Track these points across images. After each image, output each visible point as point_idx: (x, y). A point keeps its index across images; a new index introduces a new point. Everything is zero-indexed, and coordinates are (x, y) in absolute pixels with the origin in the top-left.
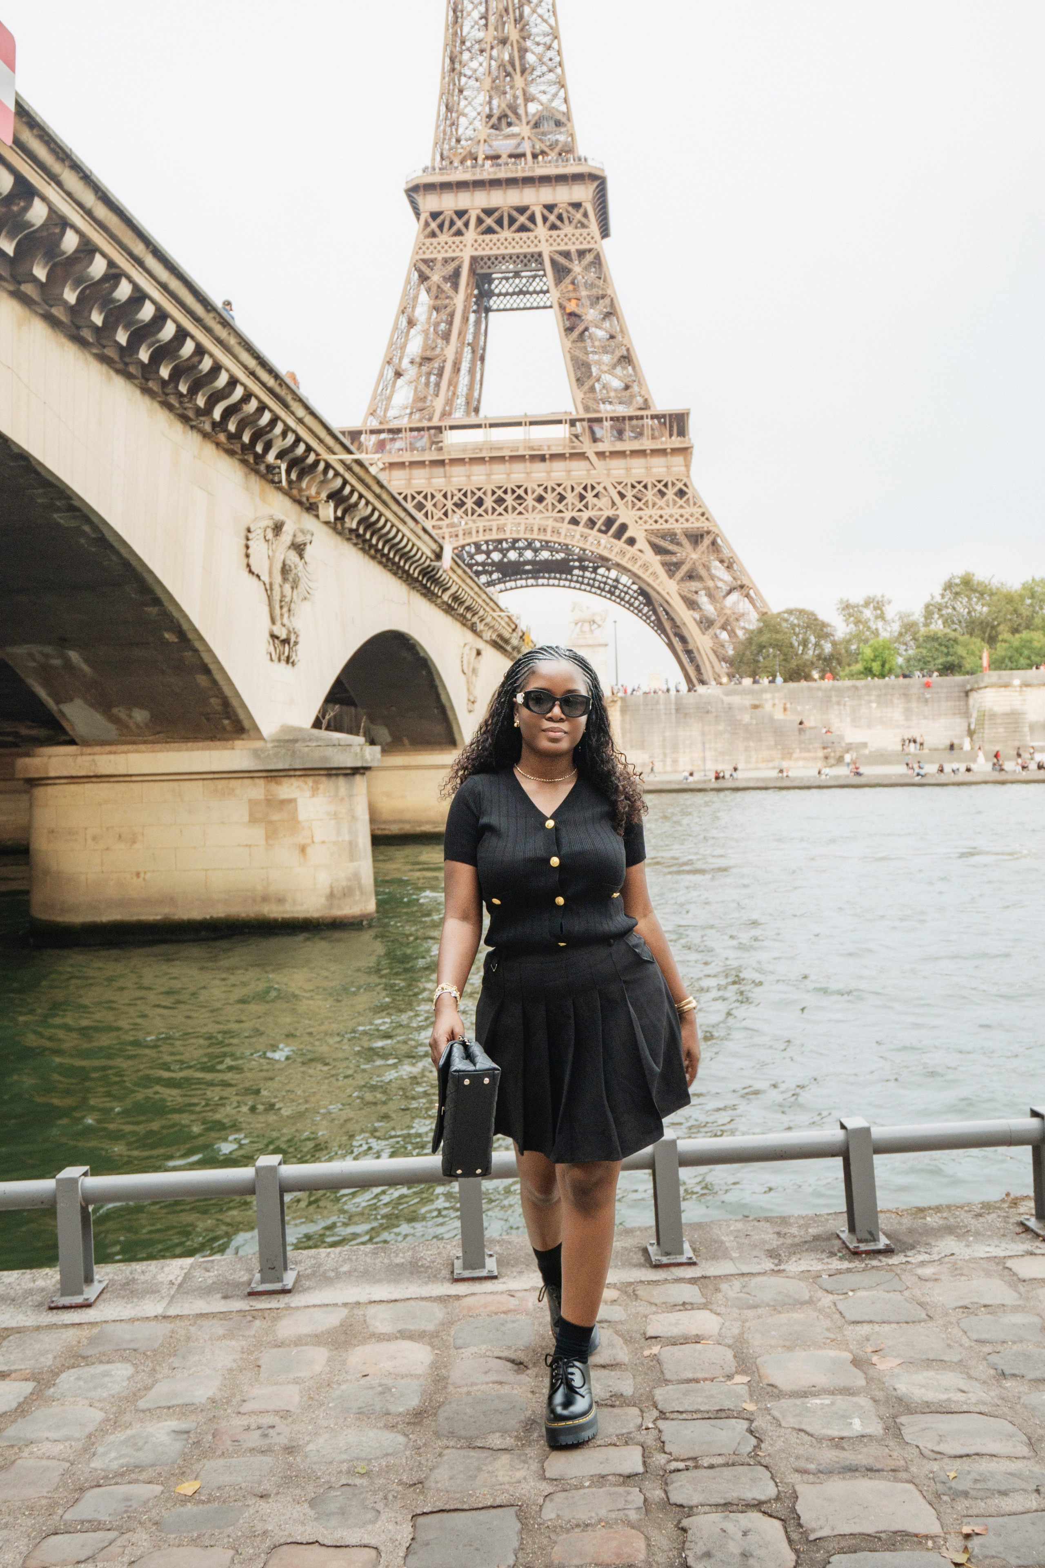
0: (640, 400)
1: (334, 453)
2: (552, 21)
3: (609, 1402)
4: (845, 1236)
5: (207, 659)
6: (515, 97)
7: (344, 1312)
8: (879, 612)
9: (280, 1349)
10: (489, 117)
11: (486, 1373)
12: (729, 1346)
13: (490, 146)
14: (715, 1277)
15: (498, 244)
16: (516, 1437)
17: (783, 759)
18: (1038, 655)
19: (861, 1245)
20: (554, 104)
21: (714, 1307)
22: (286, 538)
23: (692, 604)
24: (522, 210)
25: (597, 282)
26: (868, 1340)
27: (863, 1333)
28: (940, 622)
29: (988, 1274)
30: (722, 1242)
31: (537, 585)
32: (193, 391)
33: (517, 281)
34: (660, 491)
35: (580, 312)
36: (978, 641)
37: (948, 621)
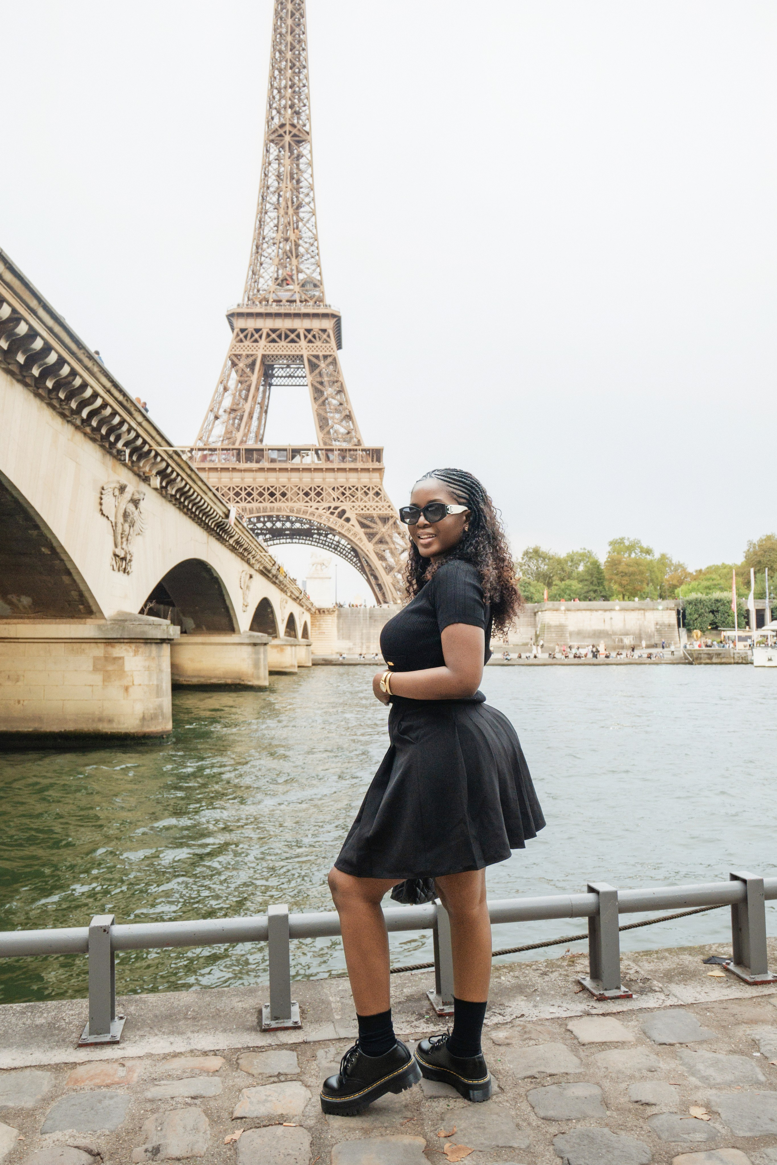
0: (355, 440)
1: (161, 446)
2: (314, 231)
4: (432, 997)
5: (69, 566)
6: (292, 270)
10: (277, 279)
12: (309, 1130)
13: (276, 295)
15: (278, 349)
18: (574, 593)
19: (444, 1009)
20: (314, 275)
21: (305, 1078)
22: (127, 495)
23: (382, 558)
24: (293, 331)
25: (334, 373)
26: (443, 1119)
28: (521, 573)
29: (553, 1038)
30: (329, 1003)
32: (69, 398)
33: (288, 370)
34: (365, 492)
35: (323, 389)
36: (542, 584)
37: (525, 573)
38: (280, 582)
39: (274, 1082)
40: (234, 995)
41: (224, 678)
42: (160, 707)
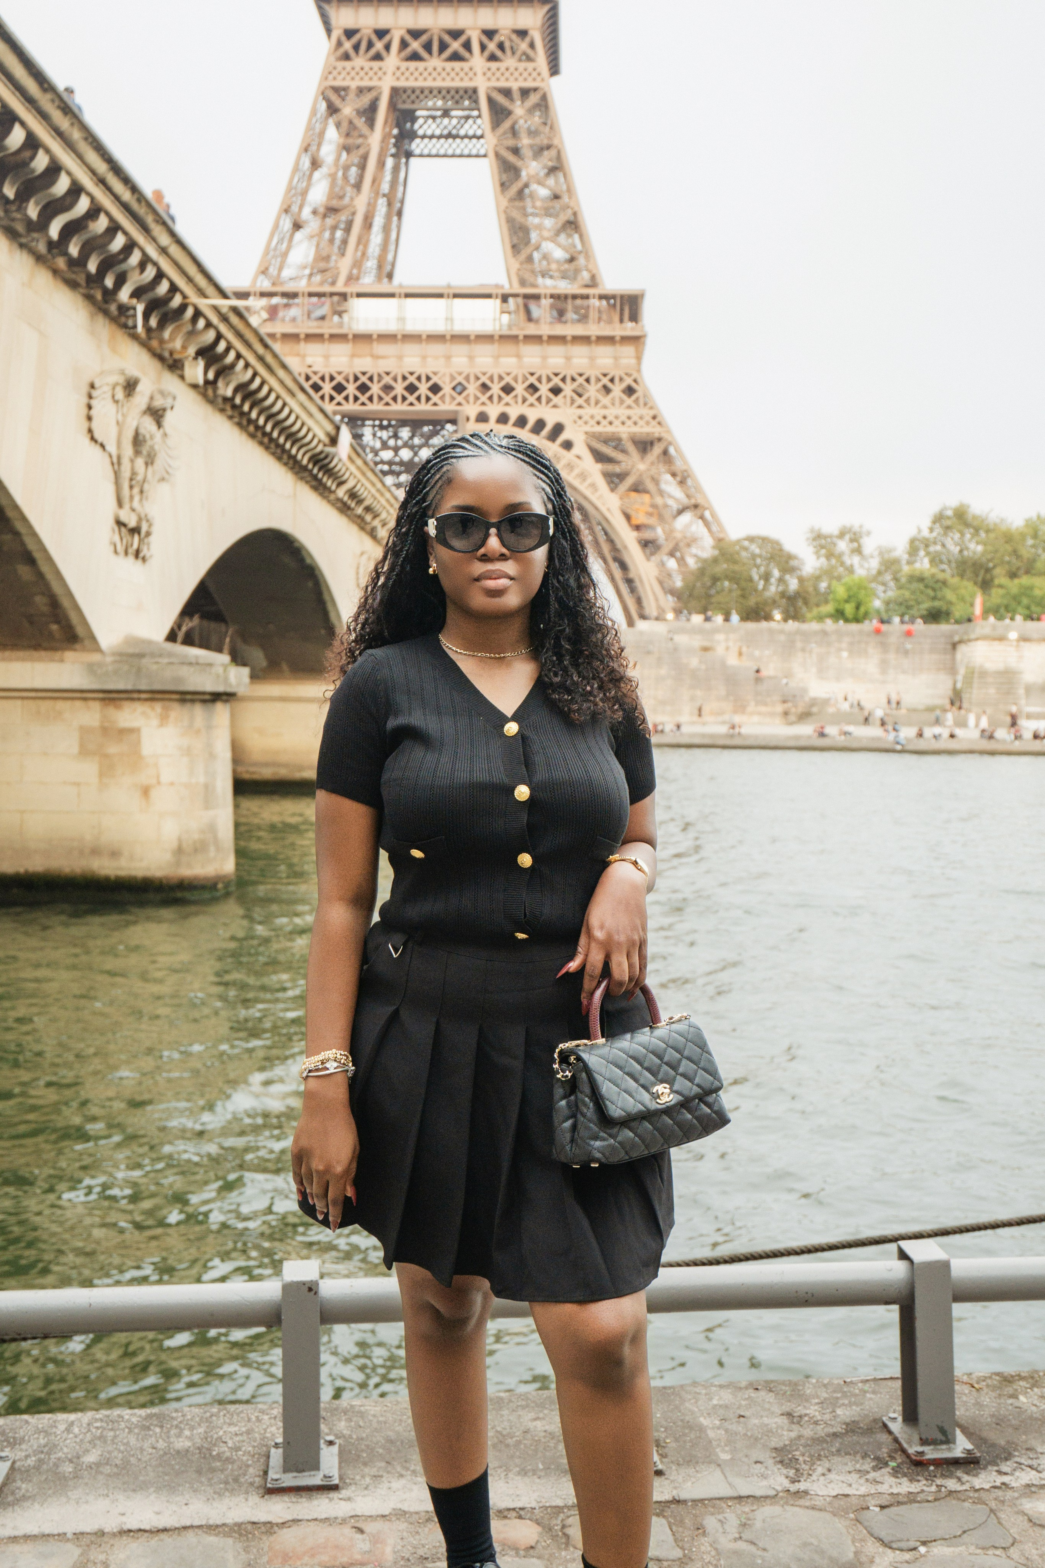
0: (586, 275)
1: (205, 296)
4: (897, 1427)
5: (31, 546)
7: (75, 1553)
8: (855, 545)
14: (693, 1501)
15: (425, 74)
17: (735, 712)
18: (1039, 604)
19: (926, 1449)
22: (141, 399)
23: (636, 525)
24: (456, 34)
25: (542, 128)
28: (926, 561)
30: (702, 1429)
32: (23, 196)
33: (446, 121)
34: (605, 386)
35: (519, 164)
36: (970, 585)
37: (935, 560)
40: (523, 1407)
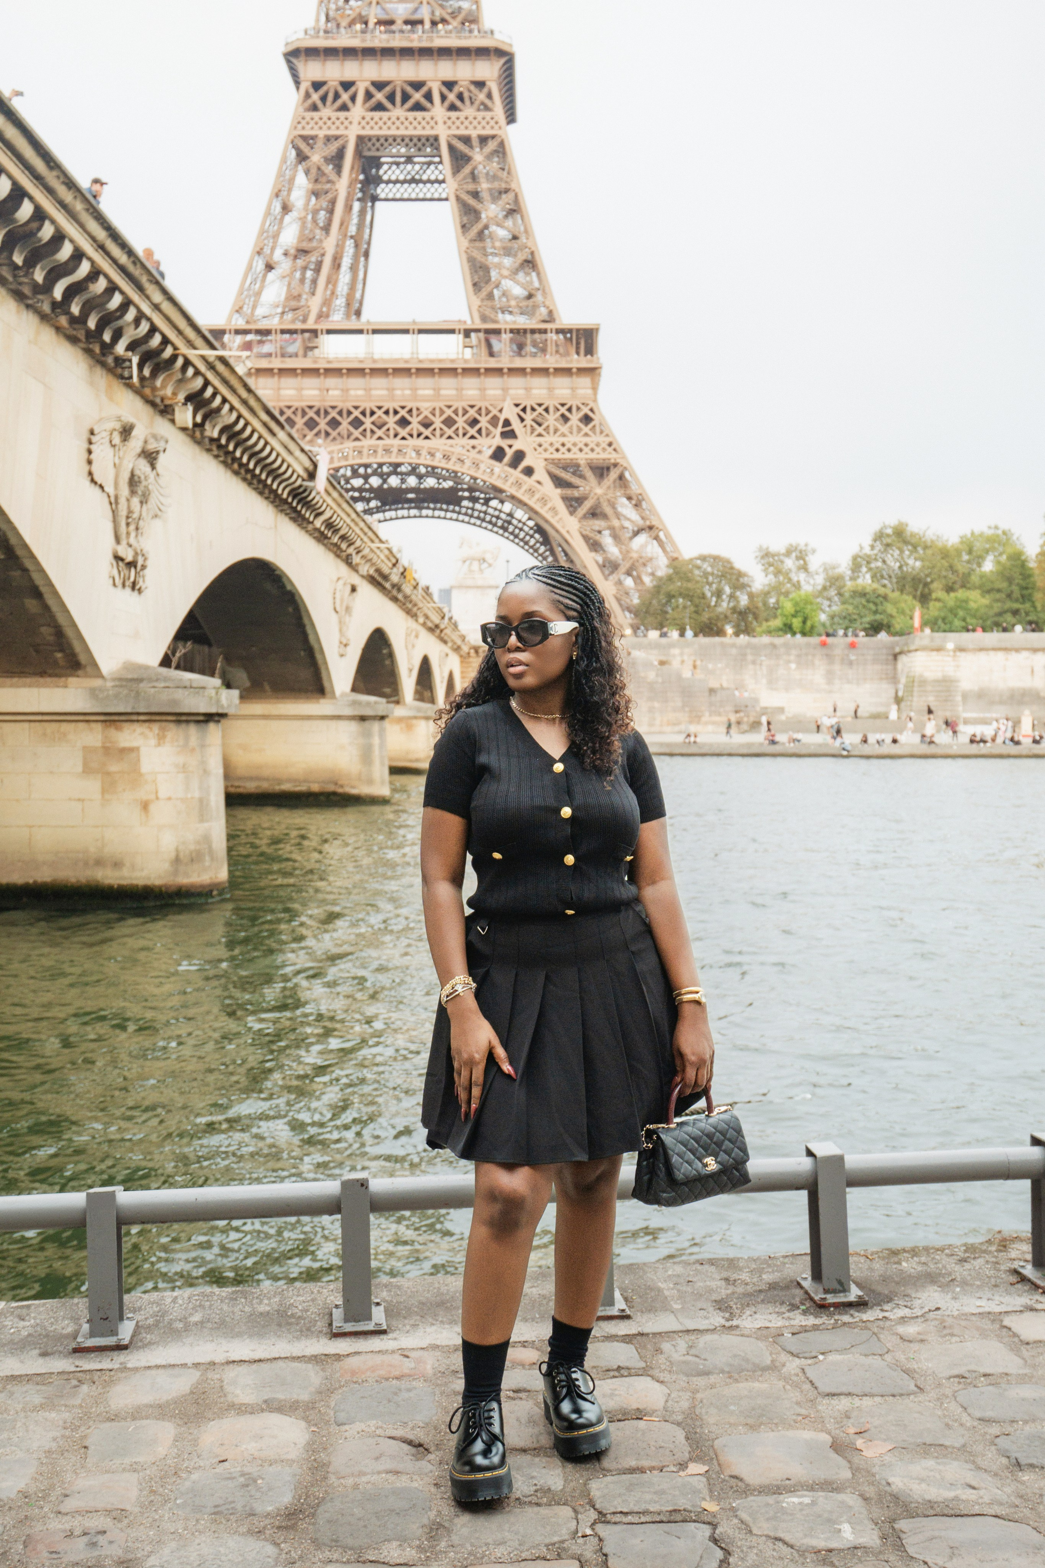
0: (543, 311)
3: (534, 1499)
4: (807, 1284)
5: (38, 581)
7: (196, 1375)
8: (802, 562)
9: (113, 1424)
11: (377, 1459)
12: (679, 1424)
13: (384, 9)
14: (654, 1334)
15: (389, 123)
16: (419, 1547)
17: (691, 722)
18: (974, 616)
19: (828, 1296)
21: (656, 1373)
22: (136, 443)
23: (595, 546)
24: (417, 85)
25: (500, 173)
26: (849, 1417)
27: (840, 1407)
28: (868, 576)
29: (984, 1334)
30: (660, 1290)
31: (420, 517)
33: (409, 167)
34: (563, 415)
35: (478, 206)
36: (909, 598)
37: (877, 576)
38: (406, 597)
39: (614, 1377)
41: (305, 781)
42: (207, 839)
